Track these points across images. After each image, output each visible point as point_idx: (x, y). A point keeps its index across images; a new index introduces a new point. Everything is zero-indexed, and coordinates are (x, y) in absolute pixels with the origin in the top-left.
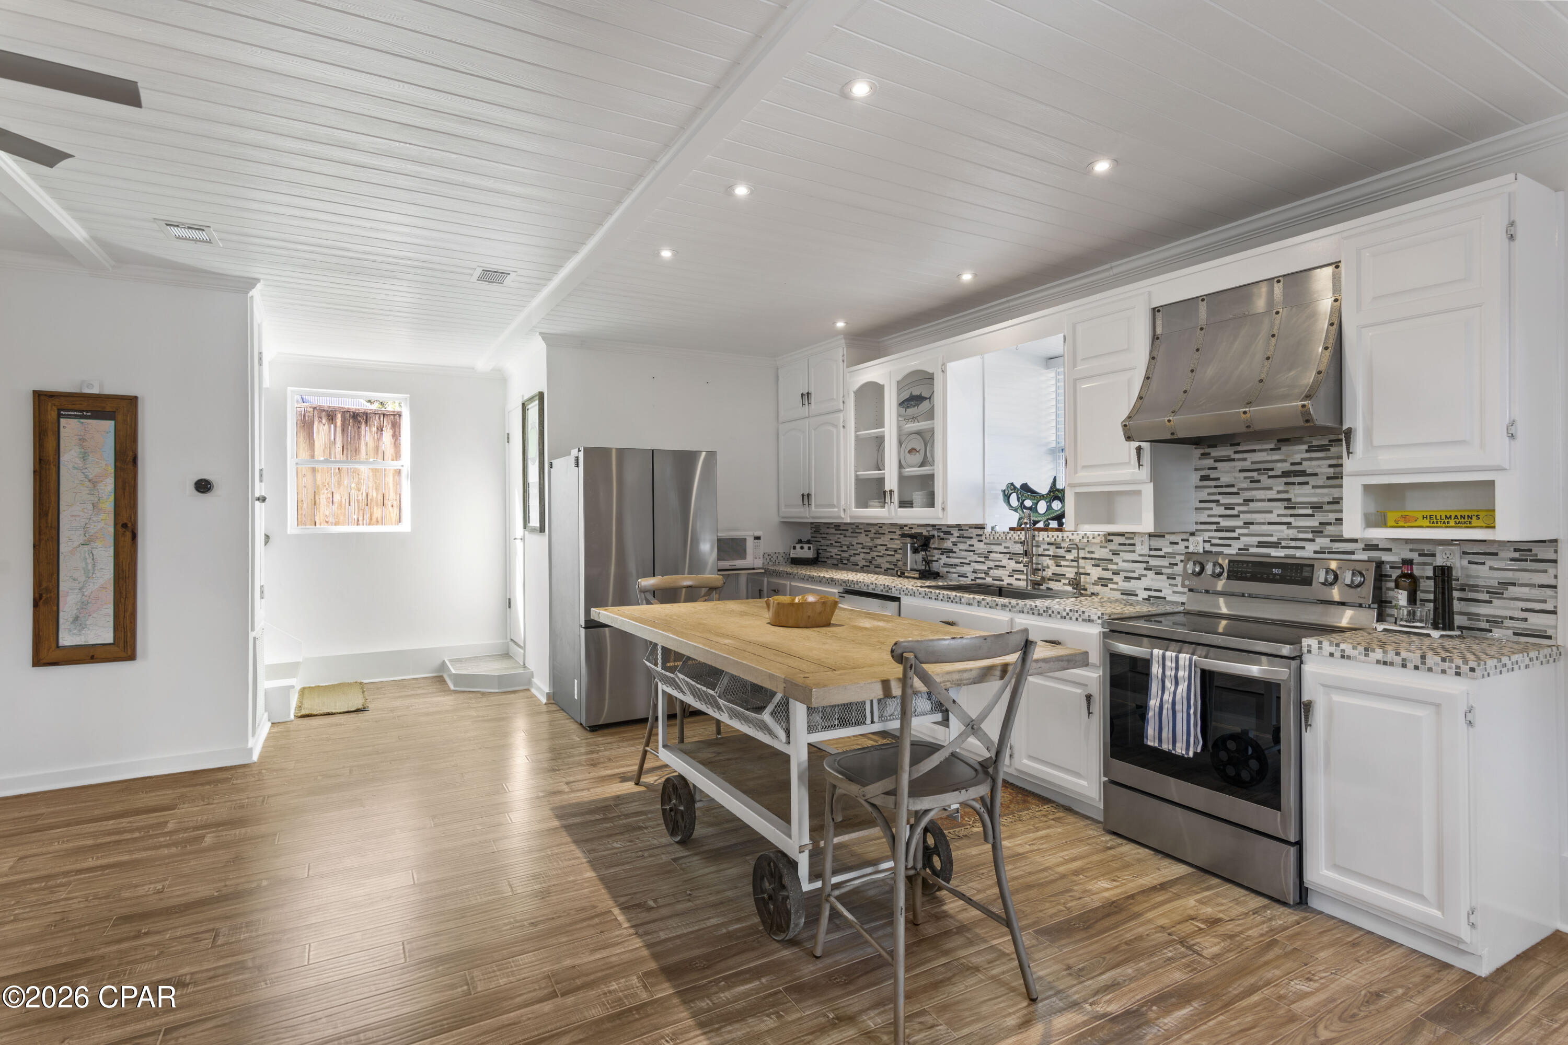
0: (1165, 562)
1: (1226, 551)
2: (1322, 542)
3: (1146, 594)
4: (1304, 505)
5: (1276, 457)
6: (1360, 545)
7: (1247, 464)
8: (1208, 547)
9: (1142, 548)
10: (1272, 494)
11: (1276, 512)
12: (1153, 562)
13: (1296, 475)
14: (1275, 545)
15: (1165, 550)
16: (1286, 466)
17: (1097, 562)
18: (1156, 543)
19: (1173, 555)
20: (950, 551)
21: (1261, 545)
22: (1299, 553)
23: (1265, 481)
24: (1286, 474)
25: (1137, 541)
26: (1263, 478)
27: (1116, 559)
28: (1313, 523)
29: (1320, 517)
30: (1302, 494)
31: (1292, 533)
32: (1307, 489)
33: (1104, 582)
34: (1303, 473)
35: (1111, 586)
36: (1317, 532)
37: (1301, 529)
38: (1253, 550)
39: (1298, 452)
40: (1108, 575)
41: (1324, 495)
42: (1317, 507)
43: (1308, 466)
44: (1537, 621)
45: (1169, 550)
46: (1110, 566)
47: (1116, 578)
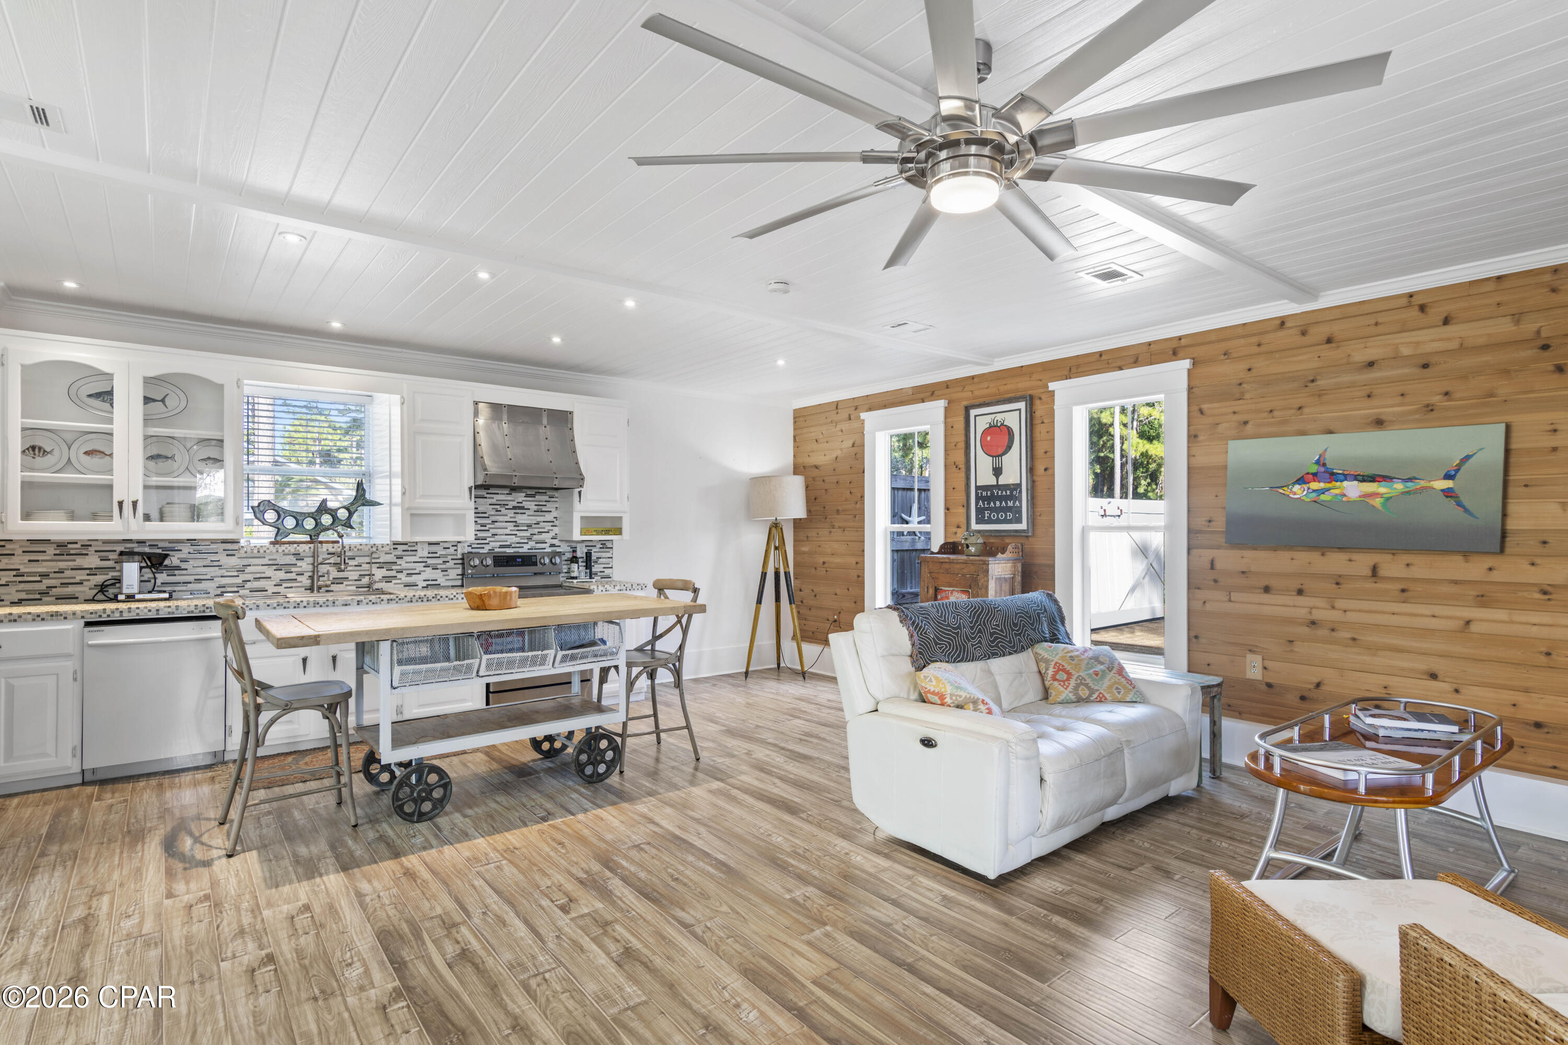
0: (440, 561)
1: (481, 551)
2: (532, 544)
3: (425, 584)
4: (523, 525)
5: (509, 498)
6: (548, 545)
7: (494, 501)
8: (470, 549)
9: (423, 552)
10: (507, 519)
11: (509, 528)
12: (430, 561)
13: (519, 508)
14: (509, 546)
15: (440, 553)
16: (515, 504)
17: (381, 565)
18: (433, 548)
19: (445, 556)
20: (178, 568)
21: (501, 547)
22: (521, 550)
23: (504, 511)
24: (514, 508)
25: (419, 547)
26: (503, 509)
27: (399, 562)
28: (527, 534)
29: (531, 531)
30: (522, 519)
31: (518, 540)
32: (524, 516)
33: (388, 579)
34: (523, 508)
35: (394, 581)
36: (529, 539)
37: (522, 538)
38: (496, 550)
39: (520, 497)
40: (393, 573)
41: (533, 520)
42: (529, 526)
43: (525, 504)
44: (607, 572)
45: (444, 552)
46: (394, 567)
47: (399, 575)
